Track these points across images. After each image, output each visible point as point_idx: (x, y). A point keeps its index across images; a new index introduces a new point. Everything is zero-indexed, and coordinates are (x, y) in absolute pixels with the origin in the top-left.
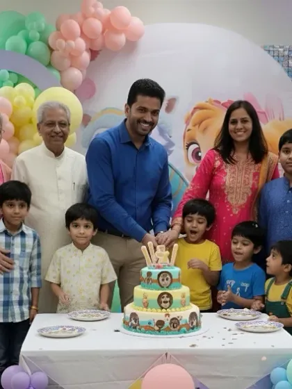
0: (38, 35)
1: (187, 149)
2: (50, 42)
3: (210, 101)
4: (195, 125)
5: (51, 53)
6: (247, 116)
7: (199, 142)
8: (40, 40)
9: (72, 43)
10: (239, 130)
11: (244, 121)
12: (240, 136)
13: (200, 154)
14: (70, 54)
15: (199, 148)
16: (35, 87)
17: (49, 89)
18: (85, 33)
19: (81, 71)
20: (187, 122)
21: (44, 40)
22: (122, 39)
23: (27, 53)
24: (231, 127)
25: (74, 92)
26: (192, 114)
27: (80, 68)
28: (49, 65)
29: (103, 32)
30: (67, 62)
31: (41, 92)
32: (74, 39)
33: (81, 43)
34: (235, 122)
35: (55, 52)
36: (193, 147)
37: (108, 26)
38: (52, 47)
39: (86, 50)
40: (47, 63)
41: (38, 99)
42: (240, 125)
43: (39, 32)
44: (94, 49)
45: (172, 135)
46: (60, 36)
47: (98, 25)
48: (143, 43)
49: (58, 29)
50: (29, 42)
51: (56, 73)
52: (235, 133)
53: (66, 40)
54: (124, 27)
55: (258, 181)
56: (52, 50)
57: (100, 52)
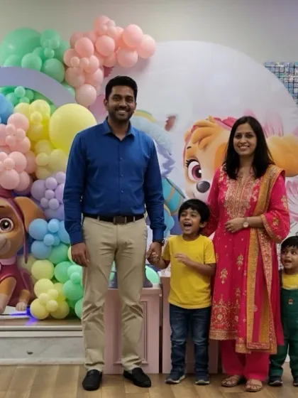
0: (53, 52)
1: (188, 166)
2: (65, 60)
3: (210, 119)
4: (195, 143)
5: (66, 70)
6: (251, 131)
7: (199, 160)
8: (54, 57)
9: (87, 61)
10: (243, 144)
11: (248, 135)
12: (244, 150)
13: (200, 171)
14: (84, 71)
15: (199, 166)
16: (51, 103)
17: (65, 106)
18: (99, 50)
19: (95, 87)
20: (187, 140)
21: (58, 57)
22: (134, 56)
23: (42, 70)
24: (236, 140)
25: (89, 108)
26: (192, 131)
27: (94, 84)
28: (64, 82)
29: (116, 49)
30: (81, 79)
31: (57, 108)
32: (88, 57)
33: (95, 61)
34: (239, 136)
35: (70, 69)
36: (193, 164)
37: (121, 43)
38: (67, 64)
39: (100, 67)
40: (62, 80)
41: (53, 115)
42: (243, 140)
43: (54, 50)
44: (107, 66)
45: (172, 153)
46: (75, 53)
47: (111, 42)
48: (155, 61)
49: (72, 47)
50: (44, 59)
51: (70, 89)
52: (239, 147)
53: (80, 58)
54: (136, 45)
55: (257, 195)
56: (66, 67)
57: (113, 69)
